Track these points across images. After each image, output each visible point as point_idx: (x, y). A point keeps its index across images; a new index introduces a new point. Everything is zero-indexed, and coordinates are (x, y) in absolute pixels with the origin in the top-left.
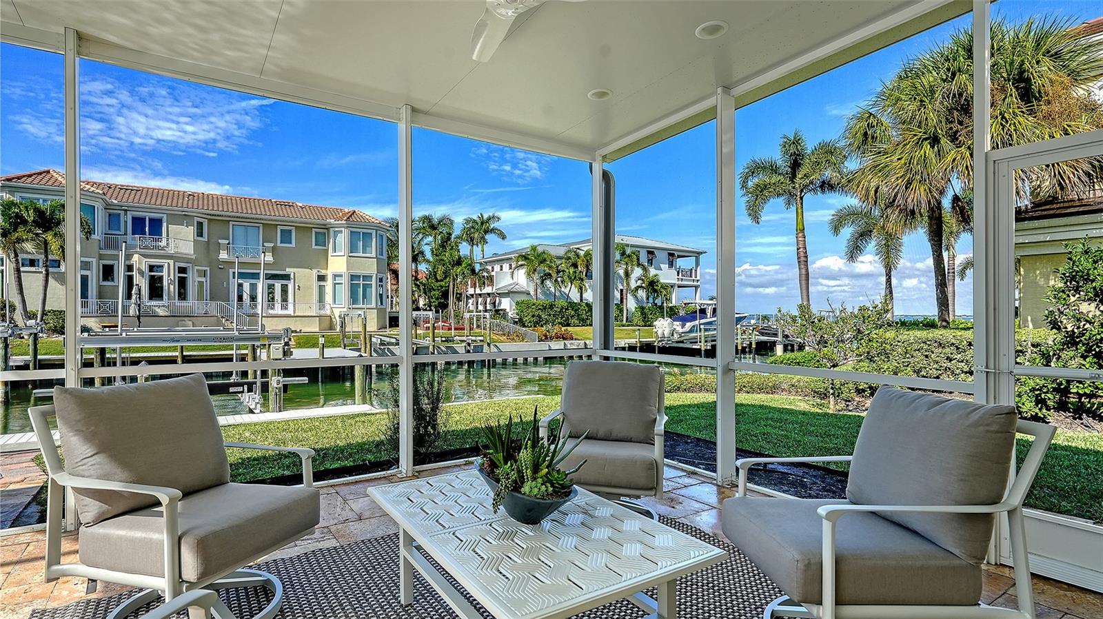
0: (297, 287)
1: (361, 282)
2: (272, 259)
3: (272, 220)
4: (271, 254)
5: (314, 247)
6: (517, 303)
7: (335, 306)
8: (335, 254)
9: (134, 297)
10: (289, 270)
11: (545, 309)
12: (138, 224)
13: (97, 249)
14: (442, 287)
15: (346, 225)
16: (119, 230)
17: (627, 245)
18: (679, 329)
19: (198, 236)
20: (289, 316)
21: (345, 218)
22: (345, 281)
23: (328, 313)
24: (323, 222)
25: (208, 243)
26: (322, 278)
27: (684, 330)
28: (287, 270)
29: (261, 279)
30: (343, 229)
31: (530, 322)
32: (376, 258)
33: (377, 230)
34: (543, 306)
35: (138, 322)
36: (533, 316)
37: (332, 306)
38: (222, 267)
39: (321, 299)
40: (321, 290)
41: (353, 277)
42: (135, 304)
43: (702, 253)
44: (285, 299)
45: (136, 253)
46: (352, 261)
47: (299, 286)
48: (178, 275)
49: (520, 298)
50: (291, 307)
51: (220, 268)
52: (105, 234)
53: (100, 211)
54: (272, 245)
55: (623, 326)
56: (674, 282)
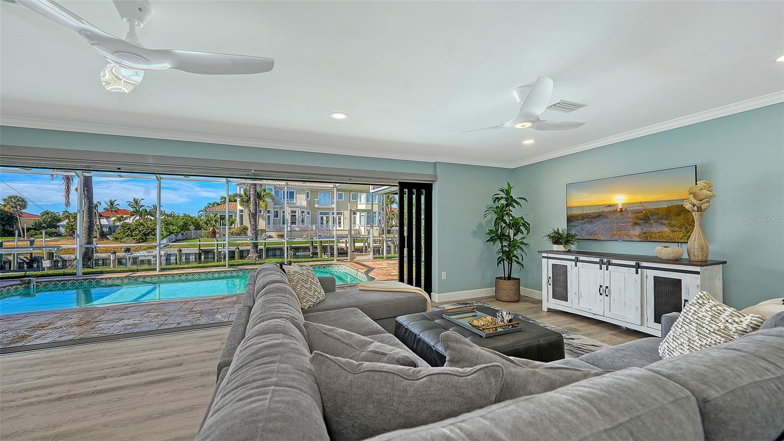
0: (344, 218)
5: (352, 200)
8: (360, 203)
13: (273, 205)
19: (307, 198)
20: (342, 230)
22: (365, 213)
23: (358, 228)
25: (310, 200)
26: (355, 213)
32: (378, 204)
35: (290, 234)
39: (355, 223)
40: (355, 218)
44: (340, 223)
45: (286, 206)
46: (367, 205)
50: (342, 226)
51: (315, 211)
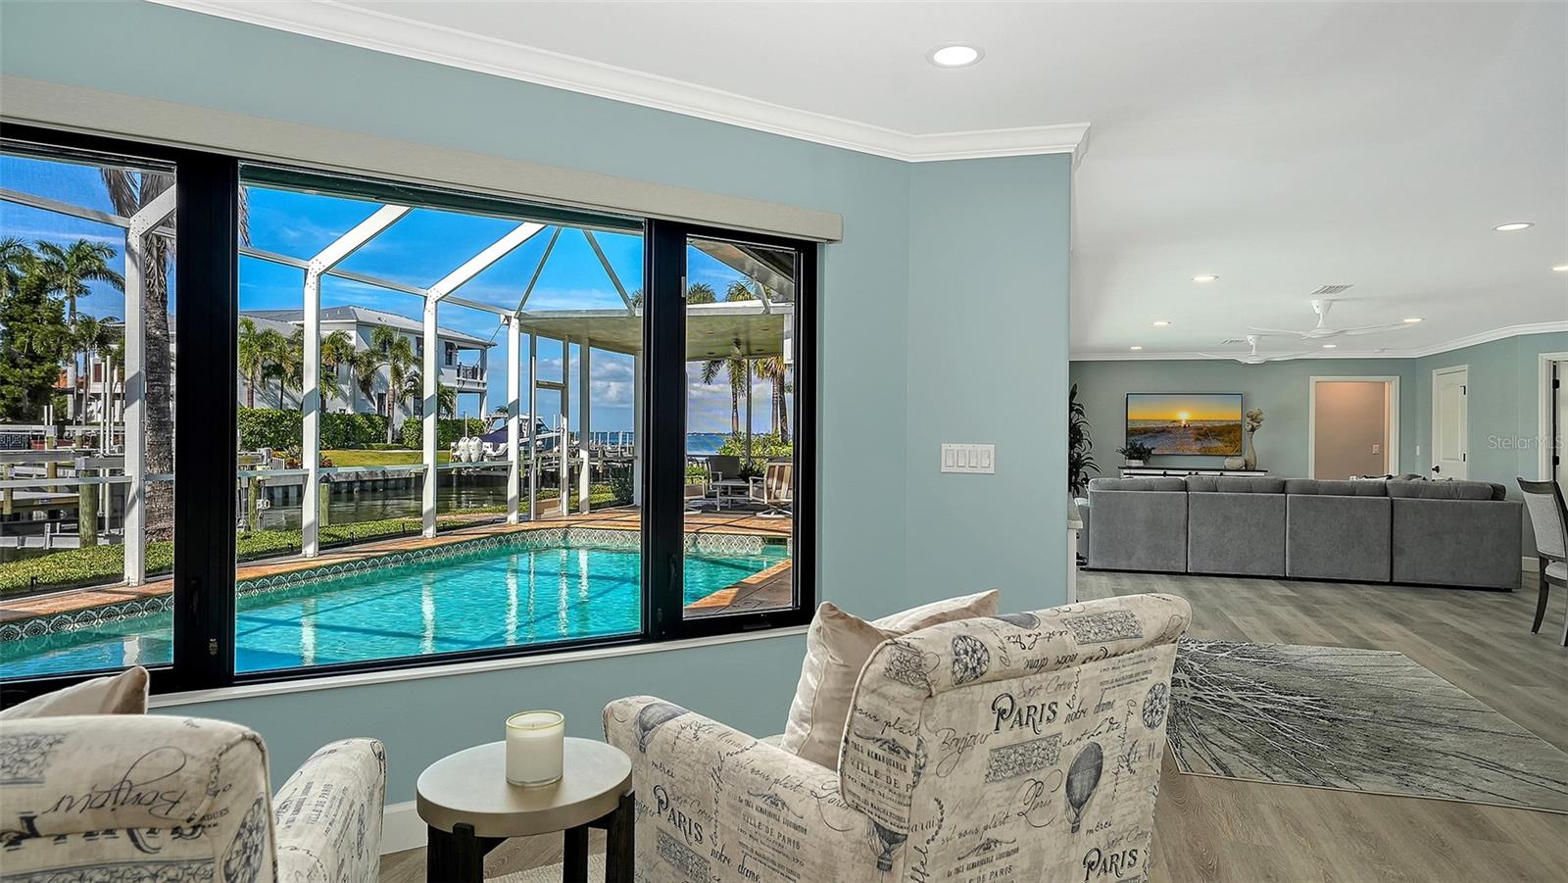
17: (396, 329)
18: (490, 451)
43: (490, 345)
55: (389, 448)
56: (453, 385)
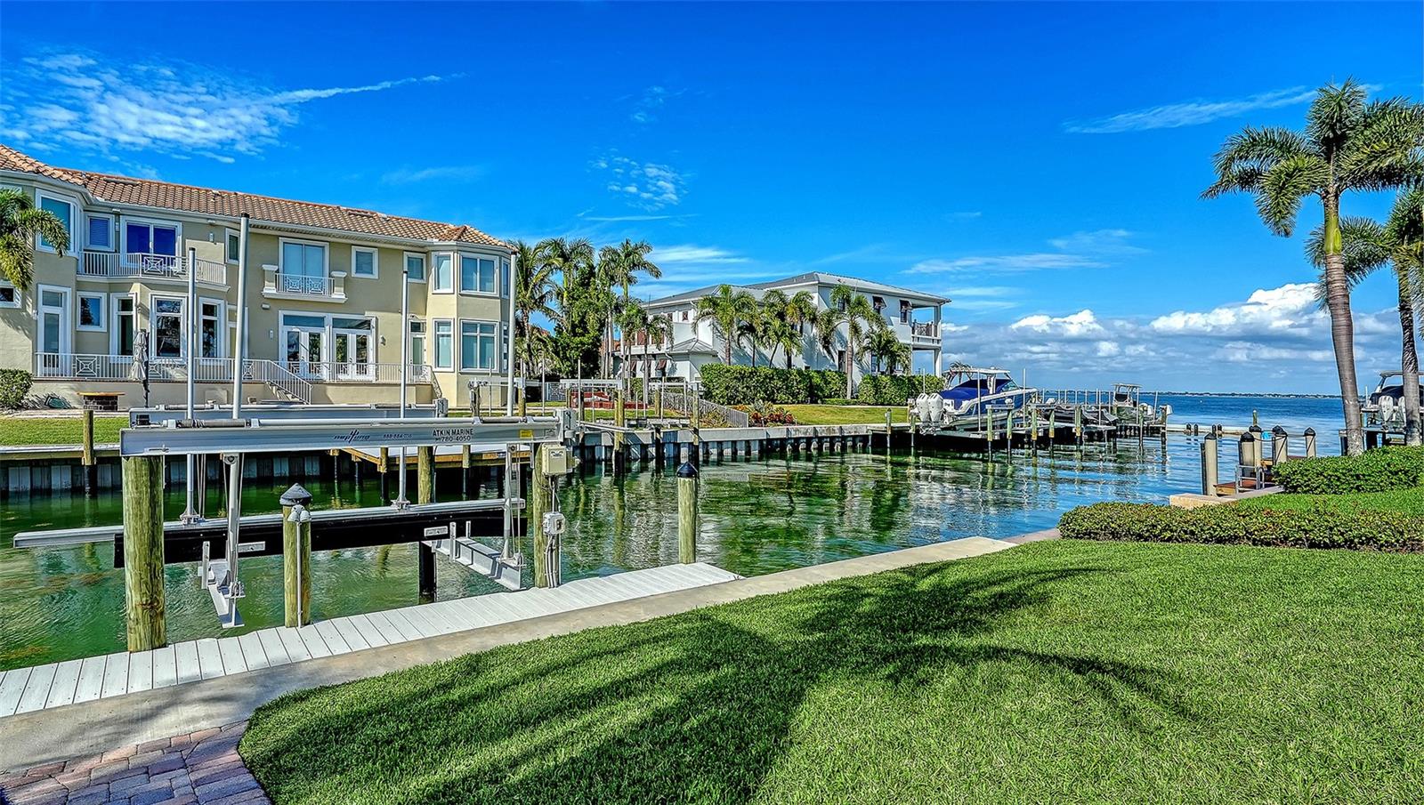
0: (380, 340)
1: (478, 334)
2: (344, 297)
3: (343, 237)
4: (343, 289)
5: (405, 279)
6: (703, 370)
7: (438, 369)
8: (438, 291)
9: (137, 351)
10: (368, 315)
11: (743, 378)
12: (137, 237)
13: (74, 271)
14: (583, 344)
15: (456, 248)
16: (107, 244)
17: (853, 289)
18: (950, 409)
19: (230, 258)
20: (370, 384)
21: (455, 237)
22: (454, 331)
23: (429, 379)
24: (421, 242)
26: (416, 327)
27: (960, 411)
28: (367, 314)
29: (327, 328)
30: (452, 254)
31: (722, 397)
32: (500, 298)
33: (500, 257)
34: (740, 373)
35: (145, 392)
36: (727, 388)
37: (434, 370)
38: (268, 306)
39: (417, 359)
40: (417, 344)
41: (467, 327)
42: (139, 361)
43: (943, 302)
44: (362, 360)
45: (137, 280)
46: (465, 302)
47: (383, 338)
48: (203, 317)
49: (707, 362)
50: (371, 369)
51: (264, 309)
52: (84, 250)
53: (78, 212)
54: (344, 275)
55: (848, 403)
56: (908, 342)
